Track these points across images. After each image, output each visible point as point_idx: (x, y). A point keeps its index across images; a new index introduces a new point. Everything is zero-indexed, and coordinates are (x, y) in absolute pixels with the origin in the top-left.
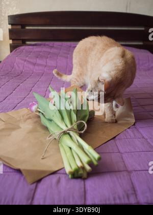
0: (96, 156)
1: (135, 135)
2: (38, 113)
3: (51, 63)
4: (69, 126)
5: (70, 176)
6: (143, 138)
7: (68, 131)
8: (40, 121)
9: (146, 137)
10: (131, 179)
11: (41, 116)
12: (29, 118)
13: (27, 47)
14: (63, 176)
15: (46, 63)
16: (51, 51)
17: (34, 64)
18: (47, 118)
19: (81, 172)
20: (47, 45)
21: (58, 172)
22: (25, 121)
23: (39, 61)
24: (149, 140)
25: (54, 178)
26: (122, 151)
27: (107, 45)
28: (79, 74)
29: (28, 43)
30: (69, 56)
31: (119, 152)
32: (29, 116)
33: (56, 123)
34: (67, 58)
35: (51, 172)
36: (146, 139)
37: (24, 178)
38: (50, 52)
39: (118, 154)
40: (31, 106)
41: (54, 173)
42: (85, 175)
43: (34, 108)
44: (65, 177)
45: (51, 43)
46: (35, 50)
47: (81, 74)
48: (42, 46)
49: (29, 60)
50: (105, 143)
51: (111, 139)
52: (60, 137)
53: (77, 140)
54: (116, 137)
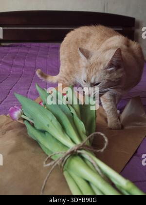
2: (21, 122)
3: (29, 63)
7: (79, 151)
8: (27, 132)
11: (28, 126)
12: (10, 129)
15: (24, 64)
16: (29, 52)
17: (11, 66)
18: (38, 128)
20: (24, 46)
22: (4, 133)
23: (16, 62)
27: (106, 34)
28: (68, 71)
29: (3, 44)
38: (28, 53)
40: (12, 112)
43: (16, 114)
45: (28, 44)
46: (11, 51)
48: (18, 47)
49: (6, 61)
50: (129, 162)
51: (133, 155)
52: (64, 161)
53: (99, 168)
54: (138, 151)
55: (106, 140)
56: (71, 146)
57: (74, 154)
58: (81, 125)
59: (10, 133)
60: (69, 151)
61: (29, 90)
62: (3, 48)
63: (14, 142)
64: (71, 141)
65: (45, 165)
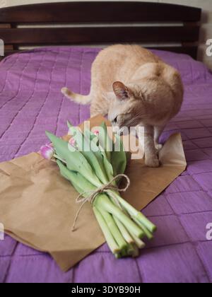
0: (151, 226)
1: (190, 186)
2: (54, 160)
3: (57, 77)
4: (106, 183)
5: (116, 255)
6: (202, 189)
7: (105, 190)
8: (59, 170)
9: (206, 189)
10: (198, 255)
11: (61, 165)
12: (42, 167)
13: (21, 55)
14: (106, 255)
16: (56, 60)
17: (34, 80)
18: (71, 169)
19: (131, 249)
20: (50, 51)
21: (99, 250)
22: (37, 172)
23: (40, 76)
24: (209, 193)
25: (95, 260)
26: (178, 211)
29: (22, 48)
30: (81, 66)
31: (175, 214)
32: (42, 163)
33: (84, 178)
34: (79, 69)
35: (90, 251)
36: (206, 192)
37: (56, 263)
38: (55, 62)
39: (174, 216)
40: (43, 151)
41: (94, 252)
42: (136, 253)
43: (48, 153)
44: (110, 257)
45: (54, 48)
46: (32, 59)
48: (42, 53)
49: (27, 74)
50: (153, 200)
51: (160, 194)
52: (93, 199)
53: (120, 203)
54: (166, 190)
55: (129, 181)
56: (100, 186)
57: (101, 193)
58: (110, 168)
59: (43, 172)
60: (97, 190)
61: (59, 117)
62: (22, 54)
63: (48, 181)
64: (98, 182)
65: (77, 202)
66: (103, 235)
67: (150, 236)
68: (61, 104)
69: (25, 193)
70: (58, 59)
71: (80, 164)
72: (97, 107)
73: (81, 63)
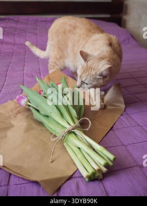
0: (112, 157)
1: (131, 124)
2: (27, 107)
5: (87, 180)
6: (139, 125)
7: (73, 130)
8: (32, 114)
9: (141, 124)
12: (19, 112)
14: (80, 179)
15: (14, 41)
16: (18, 27)
18: (43, 114)
19: (98, 174)
20: (12, 19)
21: (73, 176)
22: (15, 116)
24: (144, 127)
25: (72, 184)
26: (125, 142)
30: (38, 32)
31: (123, 145)
32: (17, 110)
33: (55, 120)
34: (36, 34)
35: (68, 178)
36: (142, 127)
37: (43, 189)
38: (16, 28)
39: (123, 147)
41: (70, 178)
42: (101, 177)
43: (23, 102)
45: (15, 17)
47: (61, 58)
48: (6, 21)
50: (106, 135)
51: (109, 131)
52: (64, 137)
53: (86, 140)
55: (90, 123)
56: (68, 127)
57: (70, 132)
58: (74, 112)
60: (66, 130)
63: (25, 124)
64: (67, 123)
65: (52, 140)
66: (75, 164)
67: (111, 164)
68: (25, 62)
69: (9, 134)
70: (19, 26)
71: (51, 111)
72: (54, 64)
73: (37, 29)
